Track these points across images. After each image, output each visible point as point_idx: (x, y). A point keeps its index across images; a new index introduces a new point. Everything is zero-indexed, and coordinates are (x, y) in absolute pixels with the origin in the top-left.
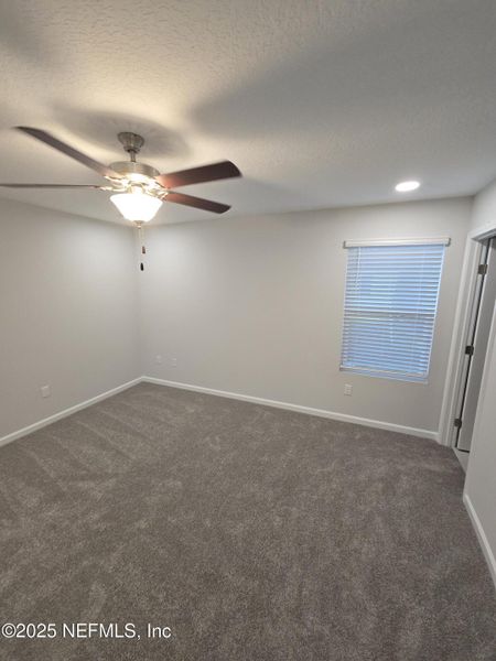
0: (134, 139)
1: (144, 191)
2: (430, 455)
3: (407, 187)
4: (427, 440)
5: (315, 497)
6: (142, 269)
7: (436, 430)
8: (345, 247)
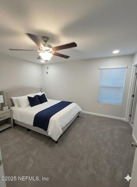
0: (46, 38)
1: (48, 52)
2: (123, 124)
3: (116, 52)
4: (122, 120)
5: (91, 136)
6: (47, 73)
7: (124, 118)
8: (99, 69)
